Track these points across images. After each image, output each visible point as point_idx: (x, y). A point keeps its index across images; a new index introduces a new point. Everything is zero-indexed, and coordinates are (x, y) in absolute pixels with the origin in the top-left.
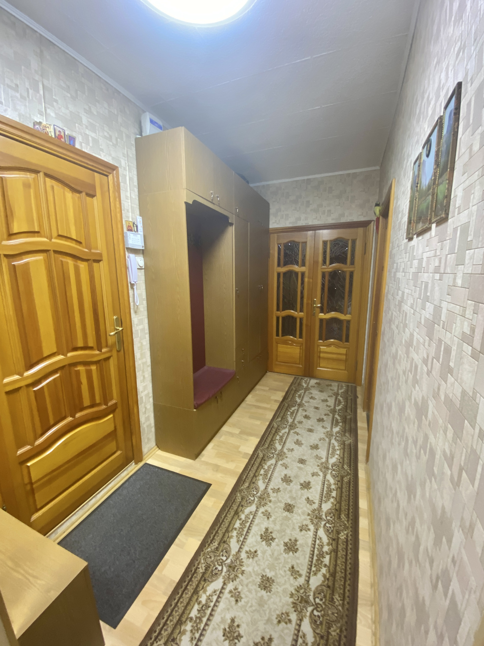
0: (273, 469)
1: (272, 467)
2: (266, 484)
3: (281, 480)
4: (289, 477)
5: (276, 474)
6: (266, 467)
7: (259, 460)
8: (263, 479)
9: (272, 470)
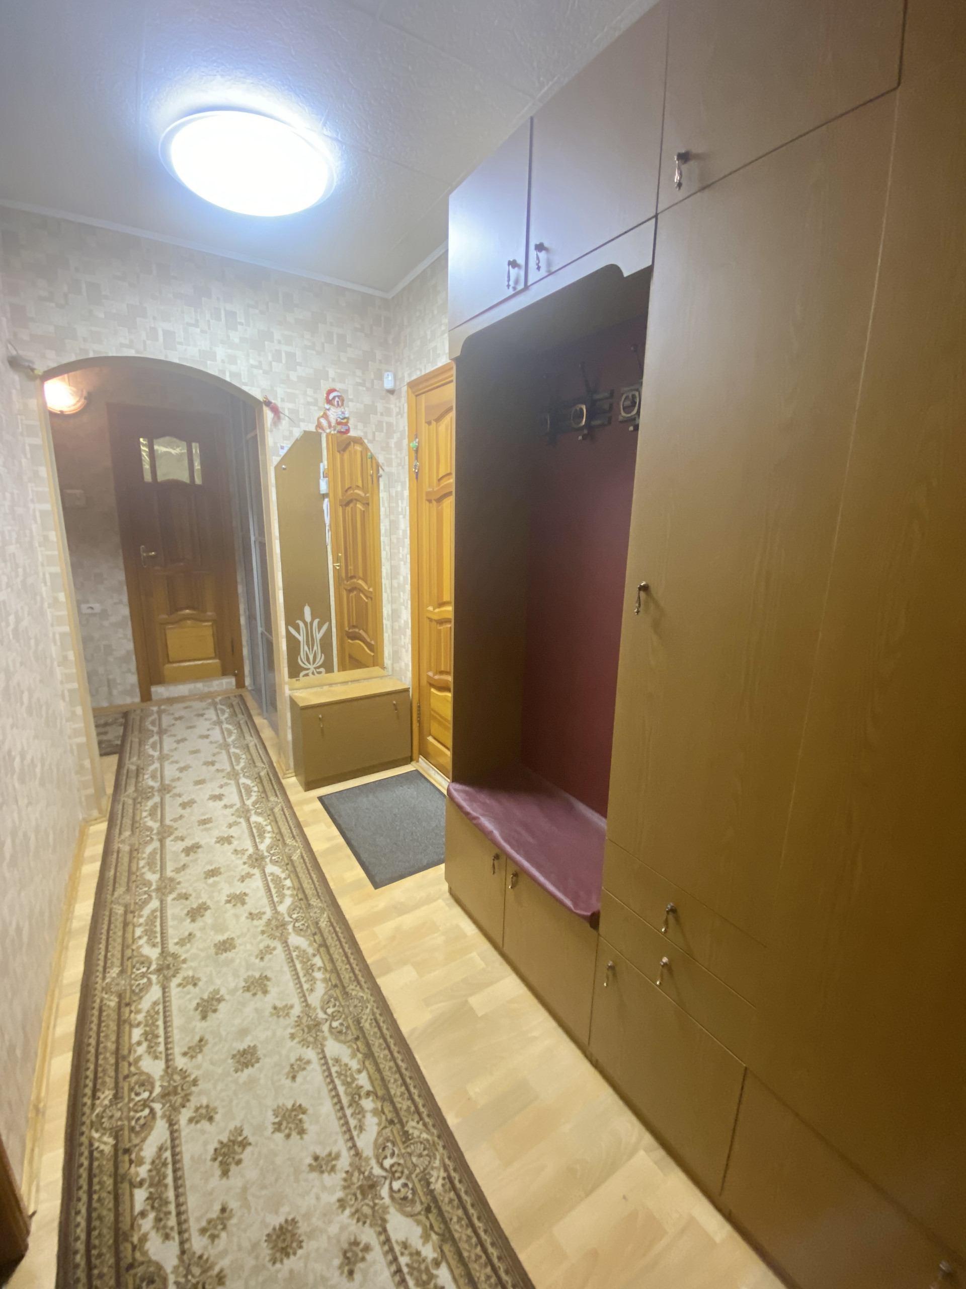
0: (300, 982)
1: (306, 986)
2: (291, 948)
3: (268, 976)
4: (255, 994)
5: (288, 976)
6: (319, 975)
7: (346, 976)
8: (304, 951)
9: (303, 980)
